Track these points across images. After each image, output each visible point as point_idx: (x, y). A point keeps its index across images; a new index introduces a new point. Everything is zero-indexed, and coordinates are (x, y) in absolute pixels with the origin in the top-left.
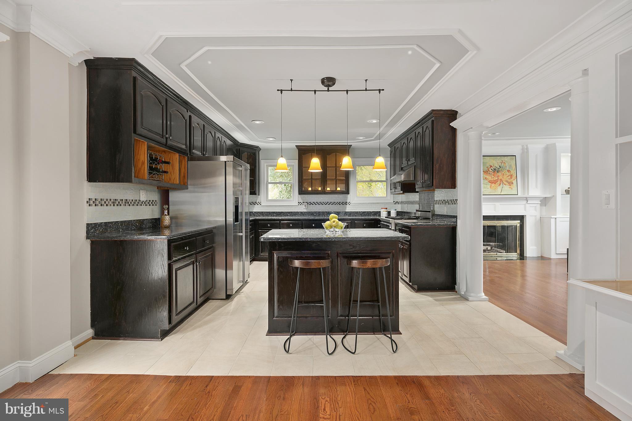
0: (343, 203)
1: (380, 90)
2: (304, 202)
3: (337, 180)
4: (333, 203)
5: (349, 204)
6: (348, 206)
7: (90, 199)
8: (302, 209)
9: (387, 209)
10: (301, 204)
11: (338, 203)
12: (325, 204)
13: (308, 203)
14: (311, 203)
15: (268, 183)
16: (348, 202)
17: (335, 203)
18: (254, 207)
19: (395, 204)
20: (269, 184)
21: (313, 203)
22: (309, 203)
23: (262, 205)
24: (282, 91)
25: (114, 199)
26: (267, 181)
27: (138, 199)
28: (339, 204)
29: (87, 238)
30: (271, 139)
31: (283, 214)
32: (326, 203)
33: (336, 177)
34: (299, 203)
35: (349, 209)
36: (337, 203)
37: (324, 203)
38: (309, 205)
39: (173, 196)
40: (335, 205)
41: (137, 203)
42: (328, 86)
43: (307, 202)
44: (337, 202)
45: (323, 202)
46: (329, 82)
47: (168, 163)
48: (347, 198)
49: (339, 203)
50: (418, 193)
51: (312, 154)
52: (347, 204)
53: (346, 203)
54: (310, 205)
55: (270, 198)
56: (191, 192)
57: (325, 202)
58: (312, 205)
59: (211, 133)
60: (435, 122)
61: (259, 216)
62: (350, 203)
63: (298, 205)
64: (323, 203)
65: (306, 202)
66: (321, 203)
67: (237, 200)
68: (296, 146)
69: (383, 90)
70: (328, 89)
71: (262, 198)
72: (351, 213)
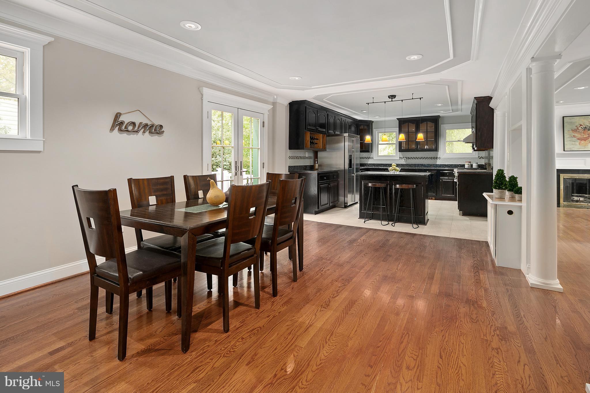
0: (434, 158)
1: (420, 98)
2: (404, 157)
3: (428, 141)
4: (426, 158)
6: (438, 160)
7: (289, 156)
8: (403, 162)
9: (470, 162)
12: (420, 158)
14: (409, 158)
15: (378, 144)
16: (438, 157)
17: (428, 158)
18: (368, 160)
19: (480, 159)
20: (379, 145)
21: (411, 158)
22: (408, 158)
23: (373, 159)
24: (368, 103)
25: (297, 156)
26: (378, 143)
27: (305, 156)
29: (289, 172)
30: (378, 117)
31: (388, 166)
33: (427, 140)
34: (400, 157)
35: (439, 162)
36: (430, 158)
41: (305, 158)
42: (392, 99)
43: (406, 157)
46: (392, 97)
47: (318, 139)
48: (437, 154)
49: (431, 158)
51: (408, 124)
52: (438, 158)
53: (437, 158)
55: (379, 154)
56: (328, 152)
59: (339, 119)
60: (477, 105)
61: (372, 166)
62: (440, 158)
63: (400, 159)
64: (418, 158)
66: (416, 158)
67: (350, 156)
68: (397, 118)
69: (422, 98)
70: (392, 100)
71: (374, 155)
72: (441, 166)
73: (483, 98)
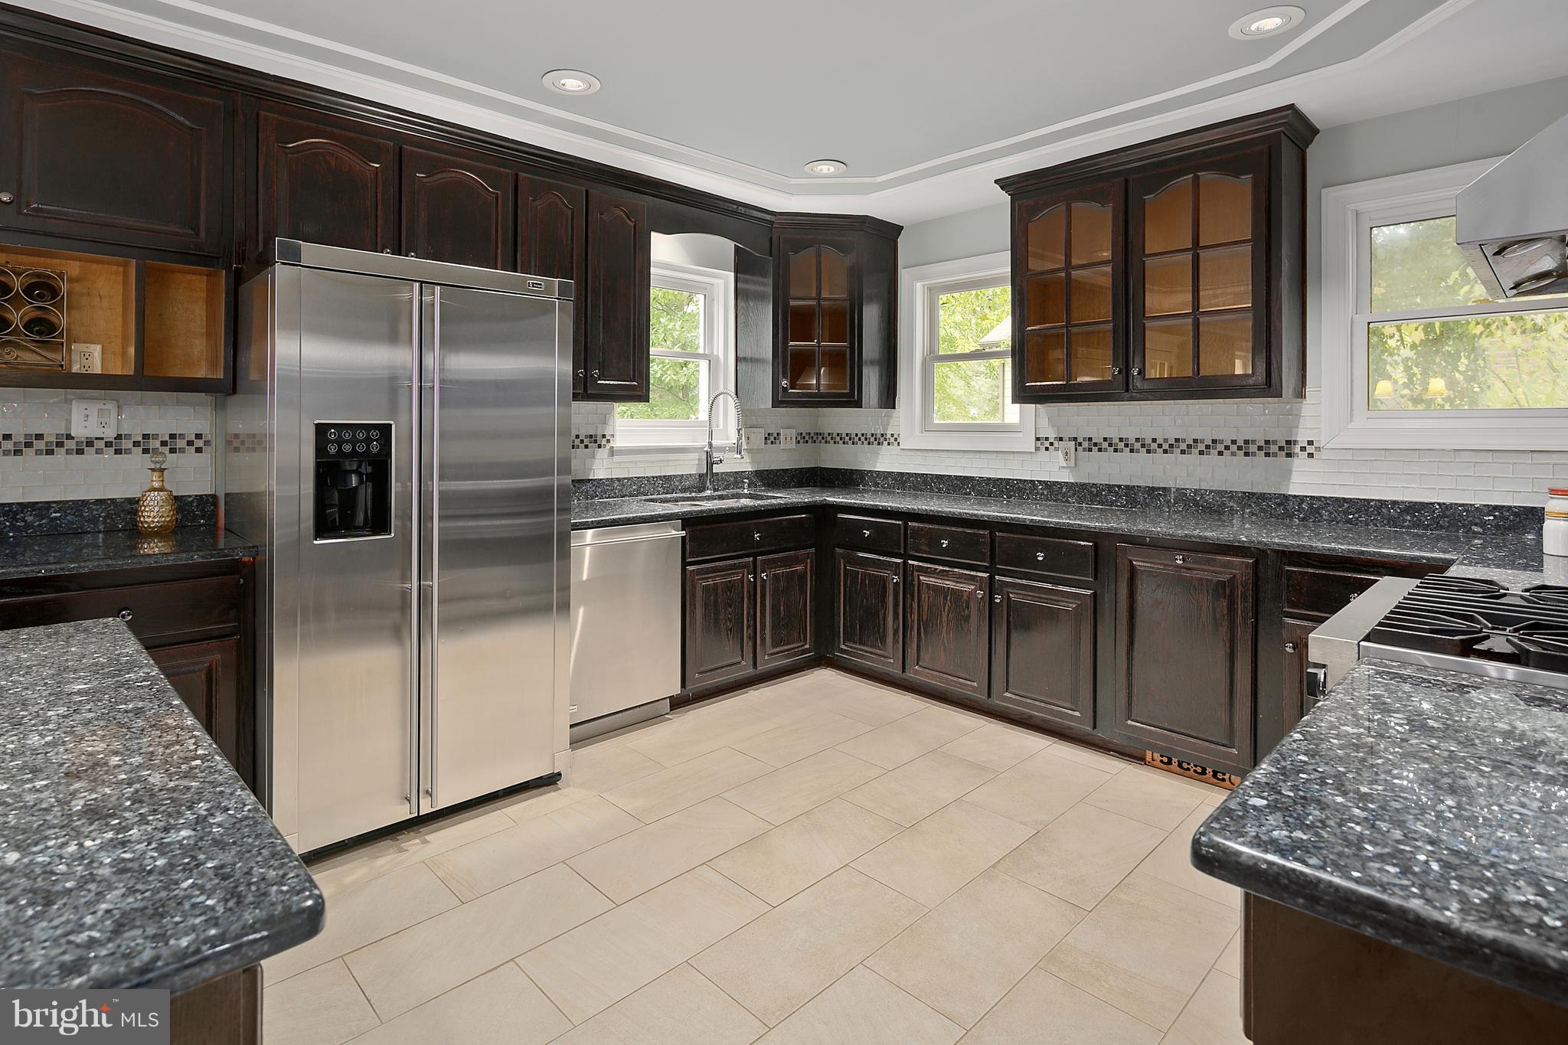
0: (1266, 448)
2: (1061, 439)
4: (1208, 447)
5: (1311, 455)
6: (1300, 462)
8: (1054, 468)
10: (1047, 444)
11: (1240, 448)
12: (1166, 446)
13: (1080, 444)
14: (1092, 445)
15: (934, 357)
16: (1302, 438)
17: (1221, 447)
18: (875, 454)
20: (935, 364)
21: (1106, 445)
22: (1086, 445)
23: (901, 447)
26: (932, 350)
28: (1242, 452)
32: (1171, 446)
34: (1038, 439)
35: (1304, 480)
36: (1234, 448)
37: (1160, 446)
38: (1084, 450)
40: (1220, 453)
43: (1075, 439)
44: (1234, 442)
45: (1154, 440)
48: (1293, 417)
49: (1245, 448)
52: (1297, 449)
53: (1288, 448)
54: (1090, 450)
55: (937, 420)
57: (1166, 440)
58: (1100, 450)
62: (1318, 449)
63: (1037, 449)
64: (1154, 446)
65: (1070, 439)
68: (996, 182)
71: (904, 418)
72: (1315, 510)
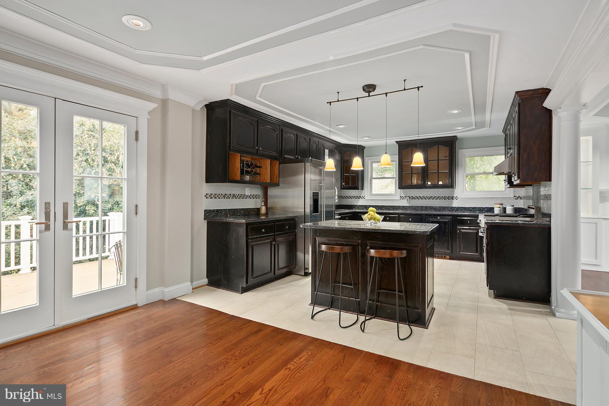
0: (448, 198)
1: (418, 88)
2: (406, 197)
3: (440, 174)
4: (437, 198)
5: (456, 199)
6: (455, 201)
7: (207, 194)
8: (404, 203)
9: (502, 204)
10: (403, 198)
11: (443, 198)
12: (429, 198)
13: (410, 198)
14: (413, 198)
15: (372, 178)
16: (455, 196)
18: (358, 201)
19: (516, 199)
20: (373, 180)
21: (416, 198)
22: (412, 198)
23: (365, 199)
24: (330, 103)
25: (224, 194)
26: (372, 175)
27: (243, 194)
29: (205, 219)
30: (367, 138)
31: (385, 208)
32: (430, 198)
33: (438, 171)
34: (400, 197)
35: (456, 204)
36: (442, 198)
37: (428, 198)
38: (411, 199)
39: (272, 191)
40: (440, 199)
41: (242, 197)
42: (369, 92)
43: (409, 197)
44: (442, 197)
45: (426, 197)
46: (369, 88)
48: (453, 192)
49: (445, 198)
50: (532, 187)
51: (414, 149)
52: (454, 198)
53: (452, 198)
54: (413, 199)
55: (373, 193)
57: (429, 197)
58: (415, 199)
59: (304, 139)
60: (521, 105)
61: (363, 209)
62: (458, 198)
63: (400, 199)
64: (426, 198)
65: (408, 197)
66: (424, 198)
67: (316, 194)
68: (395, 142)
69: (422, 87)
70: (369, 94)
71: (365, 193)
72: (458, 209)
73: (530, 93)
